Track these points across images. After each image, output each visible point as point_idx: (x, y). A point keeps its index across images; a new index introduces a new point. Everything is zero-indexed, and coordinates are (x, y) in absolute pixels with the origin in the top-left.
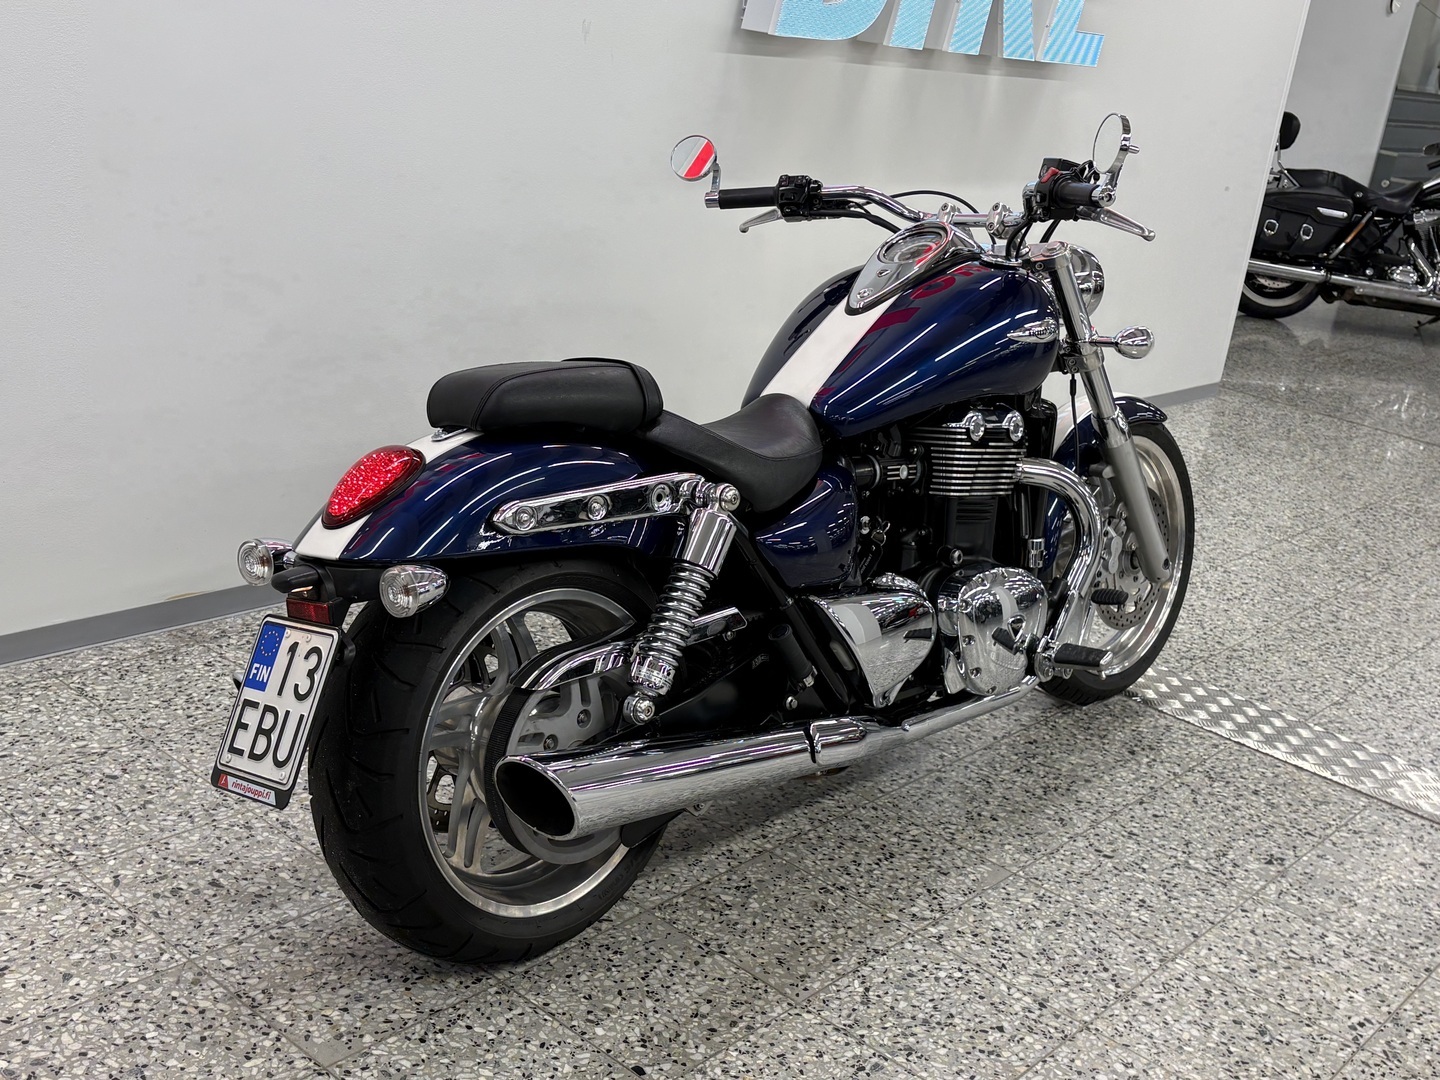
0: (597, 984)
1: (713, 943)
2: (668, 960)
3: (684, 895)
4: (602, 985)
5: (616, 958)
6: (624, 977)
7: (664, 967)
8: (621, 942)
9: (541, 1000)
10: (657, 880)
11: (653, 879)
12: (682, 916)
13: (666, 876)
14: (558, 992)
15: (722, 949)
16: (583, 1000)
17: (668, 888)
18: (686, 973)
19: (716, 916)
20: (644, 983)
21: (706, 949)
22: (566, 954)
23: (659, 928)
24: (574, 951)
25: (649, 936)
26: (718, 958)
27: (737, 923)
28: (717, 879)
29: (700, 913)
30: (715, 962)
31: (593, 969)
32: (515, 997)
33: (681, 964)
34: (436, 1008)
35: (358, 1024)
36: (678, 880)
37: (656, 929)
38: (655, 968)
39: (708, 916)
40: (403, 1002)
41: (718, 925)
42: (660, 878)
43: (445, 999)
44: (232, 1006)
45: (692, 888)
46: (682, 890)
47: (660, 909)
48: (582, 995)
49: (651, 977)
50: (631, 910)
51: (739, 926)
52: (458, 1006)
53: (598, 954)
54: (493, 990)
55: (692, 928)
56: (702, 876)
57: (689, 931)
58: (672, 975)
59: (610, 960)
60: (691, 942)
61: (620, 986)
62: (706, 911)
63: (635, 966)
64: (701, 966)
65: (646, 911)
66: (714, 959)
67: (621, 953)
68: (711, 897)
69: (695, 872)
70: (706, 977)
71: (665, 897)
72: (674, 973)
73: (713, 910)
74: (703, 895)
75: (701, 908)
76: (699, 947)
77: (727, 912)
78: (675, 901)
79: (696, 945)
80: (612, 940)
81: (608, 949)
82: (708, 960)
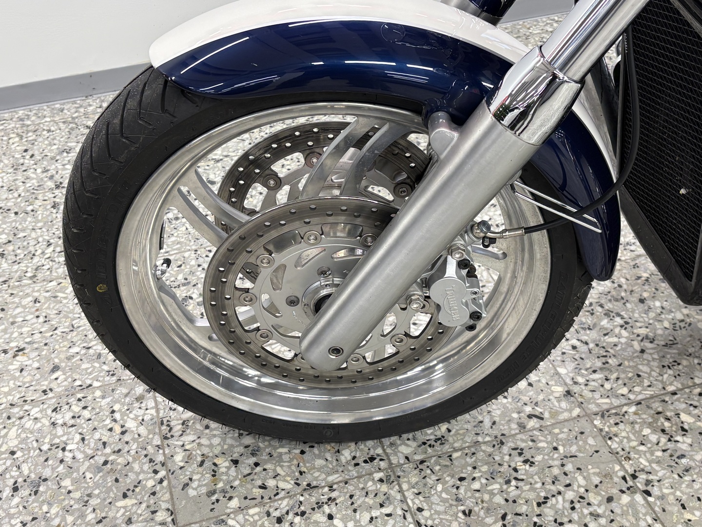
0: (486, 497)
1: (642, 477)
2: (579, 486)
3: (639, 403)
4: (491, 499)
5: (523, 468)
6: (519, 496)
7: (570, 495)
8: (538, 449)
9: (418, 502)
10: (618, 378)
11: (615, 375)
12: (624, 430)
13: (630, 375)
14: (440, 497)
15: (649, 488)
16: (460, 515)
17: (625, 391)
18: (591, 509)
19: (663, 440)
20: (537, 510)
21: (630, 483)
22: (473, 450)
23: (591, 441)
24: (483, 448)
25: (574, 449)
26: (639, 498)
27: (683, 456)
28: (687, 390)
29: (646, 431)
30: (632, 504)
31: (492, 477)
32: (394, 493)
33: (592, 497)
34: (314, 483)
35: (237, 483)
36: (640, 384)
37: (585, 442)
38: (559, 493)
39: (654, 438)
40: (289, 467)
41: (659, 454)
42: (622, 376)
43: (328, 474)
45: (652, 397)
46: (640, 397)
47: (603, 416)
48: (462, 508)
49: (548, 505)
50: (570, 411)
51: (684, 461)
52: (335, 487)
53: (507, 458)
54: (378, 476)
55: (627, 449)
56: (671, 384)
57: (622, 453)
58: (573, 508)
59: (516, 470)
60: (617, 468)
61: (510, 509)
62: (654, 431)
63: (539, 485)
64: (613, 505)
65: (587, 415)
66: (633, 499)
67: (532, 464)
68: (669, 414)
69: (665, 376)
70: (612, 521)
71: (616, 402)
72: (577, 506)
73: (663, 431)
74: (660, 409)
75: (650, 425)
76: (624, 478)
77: (678, 438)
78: (625, 409)
79: (621, 474)
80: (530, 443)
81: (520, 454)
82: (625, 499)
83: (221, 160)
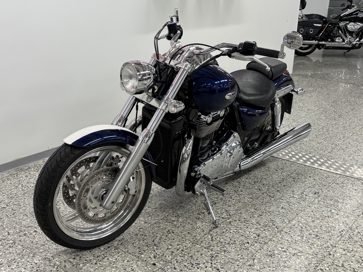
0: (141, 244)
1: (171, 231)
2: (159, 236)
3: (161, 220)
4: (142, 244)
5: (145, 237)
6: (148, 242)
7: (158, 238)
8: (146, 233)
9: (126, 250)
10: (154, 217)
11: (153, 217)
12: (162, 225)
13: (156, 215)
14: (131, 248)
15: (173, 232)
16: (137, 249)
17: (157, 218)
18: (164, 239)
19: (171, 224)
20: (153, 243)
21: (169, 232)
22: (132, 238)
23: (156, 228)
24: (134, 237)
25: (153, 231)
26: (172, 234)
27: (176, 225)
28: (170, 214)
29: (166, 223)
30: (172, 235)
31: (139, 241)
32: (119, 250)
33: (163, 237)
34: (99, 255)
35: (78, 262)
36: (160, 216)
37: (155, 229)
38: (156, 238)
39: (169, 224)
40: (90, 255)
41: (172, 226)
42: (155, 216)
43: (101, 253)
44: (44, 261)
45: (163, 218)
46: (161, 219)
47: (156, 224)
48: (137, 248)
49: (155, 241)
50: (148, 225)
51: (177, 226)
52: (104, 254)
53: (140, 237)
54: (113, 249)
55: (165, 227)
56: (166, 214)
57: (164, 228)
59: (143, 238)
60: (165, 231)
61: (147, 244)
62: (168, 223)
63: (151, 239)
64: (168, 237)
65: (152, 225)
66: (171, 234)
68: (169, 219)
69: (164, 213)
70: (169, 239)
71: (157, 221)
72: (161, 239)
73: (170, 222)
74: (167, 219)
75: (166, 222)
76: (167, 232)
77: (173, 223)
78: (159, 221)
79: (166, 231)
80: (144, 233)
81: (143, 235)
83: (1, 202)
